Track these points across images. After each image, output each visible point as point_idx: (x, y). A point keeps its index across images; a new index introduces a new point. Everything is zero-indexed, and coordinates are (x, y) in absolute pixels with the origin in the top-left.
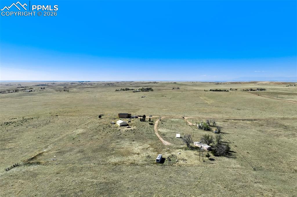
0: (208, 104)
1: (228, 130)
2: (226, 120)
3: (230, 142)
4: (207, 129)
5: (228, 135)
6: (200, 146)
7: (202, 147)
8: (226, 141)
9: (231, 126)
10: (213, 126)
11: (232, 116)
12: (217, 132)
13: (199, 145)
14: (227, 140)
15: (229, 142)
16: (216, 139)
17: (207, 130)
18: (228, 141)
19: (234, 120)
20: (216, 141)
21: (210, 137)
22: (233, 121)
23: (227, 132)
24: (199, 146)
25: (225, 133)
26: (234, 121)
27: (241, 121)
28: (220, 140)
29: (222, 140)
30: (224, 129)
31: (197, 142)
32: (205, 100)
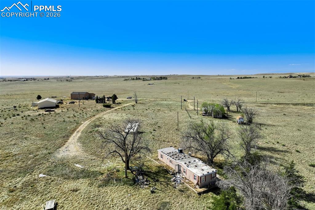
0: (232, 88)
1: (271, 118)
2: (261, 104)
3: (285, 148)
4: (221, 116)
5: (274, 129)
6: (173, 167)
7: (179, 172)
8: (270, 145)
9: (276, 112)
10: (237, 112)
11: (271, 99)
12: (245, 122)
13: (171, 161)
14: (273, 141)
15: (281, 148)
16: (240, 141)
17: (220, 118)
18: (277, 146)
19: (277, 104)
20: (241, 145)
21: (215, 131)
22: (275, 105)
23: (270, 122)
24: (171, 166)
25: (265, 125)
26: (278, 106)
27: (291, 106)
28: (252, 143)
29: (261, 143)
30: (260, 117)
31: (172, 150)
32: (230, 85)
